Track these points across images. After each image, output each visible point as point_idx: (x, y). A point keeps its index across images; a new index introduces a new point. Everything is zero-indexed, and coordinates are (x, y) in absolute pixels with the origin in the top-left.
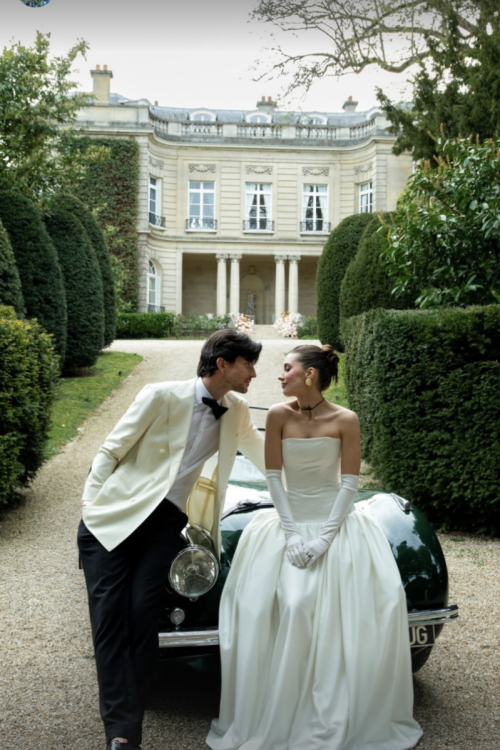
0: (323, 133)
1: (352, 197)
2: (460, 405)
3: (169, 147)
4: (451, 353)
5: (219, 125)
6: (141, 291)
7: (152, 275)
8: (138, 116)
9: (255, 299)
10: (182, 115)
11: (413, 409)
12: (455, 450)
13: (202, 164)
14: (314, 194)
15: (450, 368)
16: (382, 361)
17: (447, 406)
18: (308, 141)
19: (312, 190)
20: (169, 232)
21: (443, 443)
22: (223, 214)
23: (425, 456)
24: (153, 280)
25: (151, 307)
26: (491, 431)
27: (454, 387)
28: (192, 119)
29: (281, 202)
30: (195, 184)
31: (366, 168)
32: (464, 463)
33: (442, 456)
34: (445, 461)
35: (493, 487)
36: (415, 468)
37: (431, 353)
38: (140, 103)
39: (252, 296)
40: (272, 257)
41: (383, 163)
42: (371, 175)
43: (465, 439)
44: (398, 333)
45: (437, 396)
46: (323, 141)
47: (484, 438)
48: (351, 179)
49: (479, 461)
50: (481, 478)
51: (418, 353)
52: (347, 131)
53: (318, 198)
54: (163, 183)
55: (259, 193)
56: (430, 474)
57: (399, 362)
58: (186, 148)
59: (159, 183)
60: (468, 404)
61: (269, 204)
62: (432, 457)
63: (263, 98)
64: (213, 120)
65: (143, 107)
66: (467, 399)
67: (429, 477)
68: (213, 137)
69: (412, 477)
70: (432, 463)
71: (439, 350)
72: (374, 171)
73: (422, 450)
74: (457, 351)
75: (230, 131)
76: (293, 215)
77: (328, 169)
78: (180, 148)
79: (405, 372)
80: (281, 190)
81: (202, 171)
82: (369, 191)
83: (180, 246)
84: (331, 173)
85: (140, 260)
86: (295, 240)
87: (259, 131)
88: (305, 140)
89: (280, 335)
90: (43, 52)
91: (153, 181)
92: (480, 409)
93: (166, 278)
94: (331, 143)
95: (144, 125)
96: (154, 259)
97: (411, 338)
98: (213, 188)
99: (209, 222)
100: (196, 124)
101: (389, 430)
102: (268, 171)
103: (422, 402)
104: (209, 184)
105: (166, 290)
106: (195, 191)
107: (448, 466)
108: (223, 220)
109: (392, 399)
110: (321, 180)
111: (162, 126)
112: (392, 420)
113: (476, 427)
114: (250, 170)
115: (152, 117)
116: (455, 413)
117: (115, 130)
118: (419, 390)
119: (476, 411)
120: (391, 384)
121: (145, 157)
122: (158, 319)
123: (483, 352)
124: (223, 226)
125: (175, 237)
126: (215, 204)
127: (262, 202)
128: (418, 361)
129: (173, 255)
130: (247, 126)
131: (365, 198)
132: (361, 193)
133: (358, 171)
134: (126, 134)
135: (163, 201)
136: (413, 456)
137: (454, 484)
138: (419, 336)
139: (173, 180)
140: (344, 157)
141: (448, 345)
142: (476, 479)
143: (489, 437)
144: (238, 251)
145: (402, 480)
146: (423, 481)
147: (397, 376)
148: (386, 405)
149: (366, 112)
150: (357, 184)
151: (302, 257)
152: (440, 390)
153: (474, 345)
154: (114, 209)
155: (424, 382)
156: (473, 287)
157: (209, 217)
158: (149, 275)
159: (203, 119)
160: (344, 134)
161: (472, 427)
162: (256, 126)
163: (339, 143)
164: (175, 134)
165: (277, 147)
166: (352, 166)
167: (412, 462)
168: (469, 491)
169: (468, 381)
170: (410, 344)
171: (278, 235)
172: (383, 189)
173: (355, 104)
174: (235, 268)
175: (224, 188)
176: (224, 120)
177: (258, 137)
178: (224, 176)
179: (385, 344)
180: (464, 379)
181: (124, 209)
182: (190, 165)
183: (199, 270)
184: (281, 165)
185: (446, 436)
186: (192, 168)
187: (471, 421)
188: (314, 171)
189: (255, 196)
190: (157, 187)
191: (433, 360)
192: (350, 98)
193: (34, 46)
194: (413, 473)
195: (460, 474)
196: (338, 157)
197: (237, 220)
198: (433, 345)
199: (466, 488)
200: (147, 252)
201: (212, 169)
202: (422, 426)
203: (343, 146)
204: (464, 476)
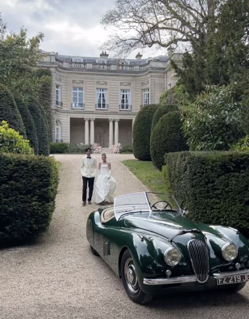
0: (128, 68)
1: (140, 95)
2: (224, 189)
3: (64, 72)
4: (220, 170)
5: (85, 64)
6: (53, 134)
7: (57, 127)
8: (51, 60)
9: (100, 137)
10: (69, 59)
11: (204, 191)
12: (222, 206)
13: (78, 80)
14: (125, 94)
15: (219, 176)
16: (191, 172)
17: (218, 189)
18: (122, 71)
19: (124, 92)
20: (64, 109)
21: (217, 203)
22: (87, 101)
23: (210, 208)
24: (57, 129)
25: (57, 140)
26: (236, 199)
27: (221, 182)
28: (73, 61)
29: (111, 97)
30: (75, 89)
31: (146, 83)
32: (226, 211)
33: (217, 208)
34: (218, 210)
35: (237, 220)
36: (206, 213)
37: (212, 170)
38: (51, 54)
39: (99, 135)
40: (108, 119)
41: (153, 81)
42: (149, 86)
43: (226, 202)
44: (198, 162)
45: (214, 185)
46: (128, 71)
47: (233, 201)
48: (140, 87)
49: (232, 210)
50: (232, 217)
51: (206, 169)
52: (138, 67)
53: (126, 95)
54: (61, 88)
55: (102, 93)
56: (212, 215)
57: (198, 173)
58: (71, 73)
59: (60, 87)
60: (227, 189)
61: (106, 98)
62: (212, 208)
63: (103, 52)
64: (82, 61)
65: (53, 55)
66: (226, 187)
67: (211, 216)
68: (82, 69)
69: (204, 216)
70: (213, 211)
71: (215, 168)
72: (150, 84)
73: (208, 206)
74: (222, 169)
75: (89, 66)
76: (116, 102)
77: (130, 83)
78: (68, 73)
79: (201, 176)
80: (111, 92)
81: (78, 83)
82: (147, 92)
83: (69, 114)
84: (132, 84)
85: (53, 120)
86: (117, 112)
87: (101, 66)
88: (120, 71)
89: (112, 152)
90: (24, 37)
91: (57, 87)
92: (232, 191)
93: (63, 128)
94: (131, 72)
95: (53, 63)
96: (58, 120)
97: (203, 164)
98: (82, 90)
99: (81, 105)
100: (75, 63)
101: (194, 198)
102: (106, 83)
103: (208, 188)
104: (81, 89)
105: (63, 133)
106: (75, 91)
107: (219, 212)
108: (87, 104)
109: (195, 186)
110: (128, 87)
111: (60, 64)
112: (195, 194)
113: (230, 198)
114: (98, 83)
115: (57, 60)
116: (222, 192)
117: (41, 65)
118: (207, 183)
119: (230, 192)
120: (195, 181)
121: (54, 77)
122: (61, 146)
123: (232, 169)
124: (87, 106)
125: (67, 111)
126: (83, 97)
127: (103, 97)
128: (206, 172)
129: (66, 118)
130: (97, 64)
131: (146, 95)
132: (144, 93)
133: (143, 84)
134: (46, 67)
135: (61, 95)
136: (205, 208)
137: (222, 219)
138: (207, 163)
139: (66, 87)
140: (137, 78)
141: (219, 166)
142: (231, 217)
143: (236, 201)
144: (94, 117)
145: (200, 217)
146: (209, 218)
147: (197, 178)
148: (193, 189)
149: (146, 59)
150: (142, 90)
151: (120, 119)
152: (215, 183)
153: (229, 166)
154: (41, 98)
155: (209, 180)
156: (221, 143)
157: (81, 102)
158: (56, 127)
159: (78, 61)
160: (137, 68)
161: (229, 198)
162: (100, 64)
163: (135, 72)
164: (66, 67)
165: (109, 74)
166: (140, 82)
167: (204, 211)
168: (228, 222)
169: (227, 180)
170: (203, 166)
171: (110, 110)
172: (153, 92)
173: (141, 56)
174: (92, 124)
175: (87, 91)
176: (87, 61)
177: (101, 69)
178: (87, 85)
179: (192, 165)
180: (225, 179)
181: (45, 99)
182: (73, 80)
183: (77, 124)
184: (111, 81)
185: (218, 201)
186: (74, 82)
187: (228, 195)
188: (125, 84)
189: (100, 94)
190: (59, 90)
191: (212, 172)
192: (139, 53)
193: (20, 34)
194: (205, 215)
195: (224, 215)
196: (135, 78)
197: (93, 104)
198: (212, 167)
199: (226, 221)
200: (55, 117)
201: (82, 82)
202: (208, 197)
203: (137, 74)
204: (226, 216)
